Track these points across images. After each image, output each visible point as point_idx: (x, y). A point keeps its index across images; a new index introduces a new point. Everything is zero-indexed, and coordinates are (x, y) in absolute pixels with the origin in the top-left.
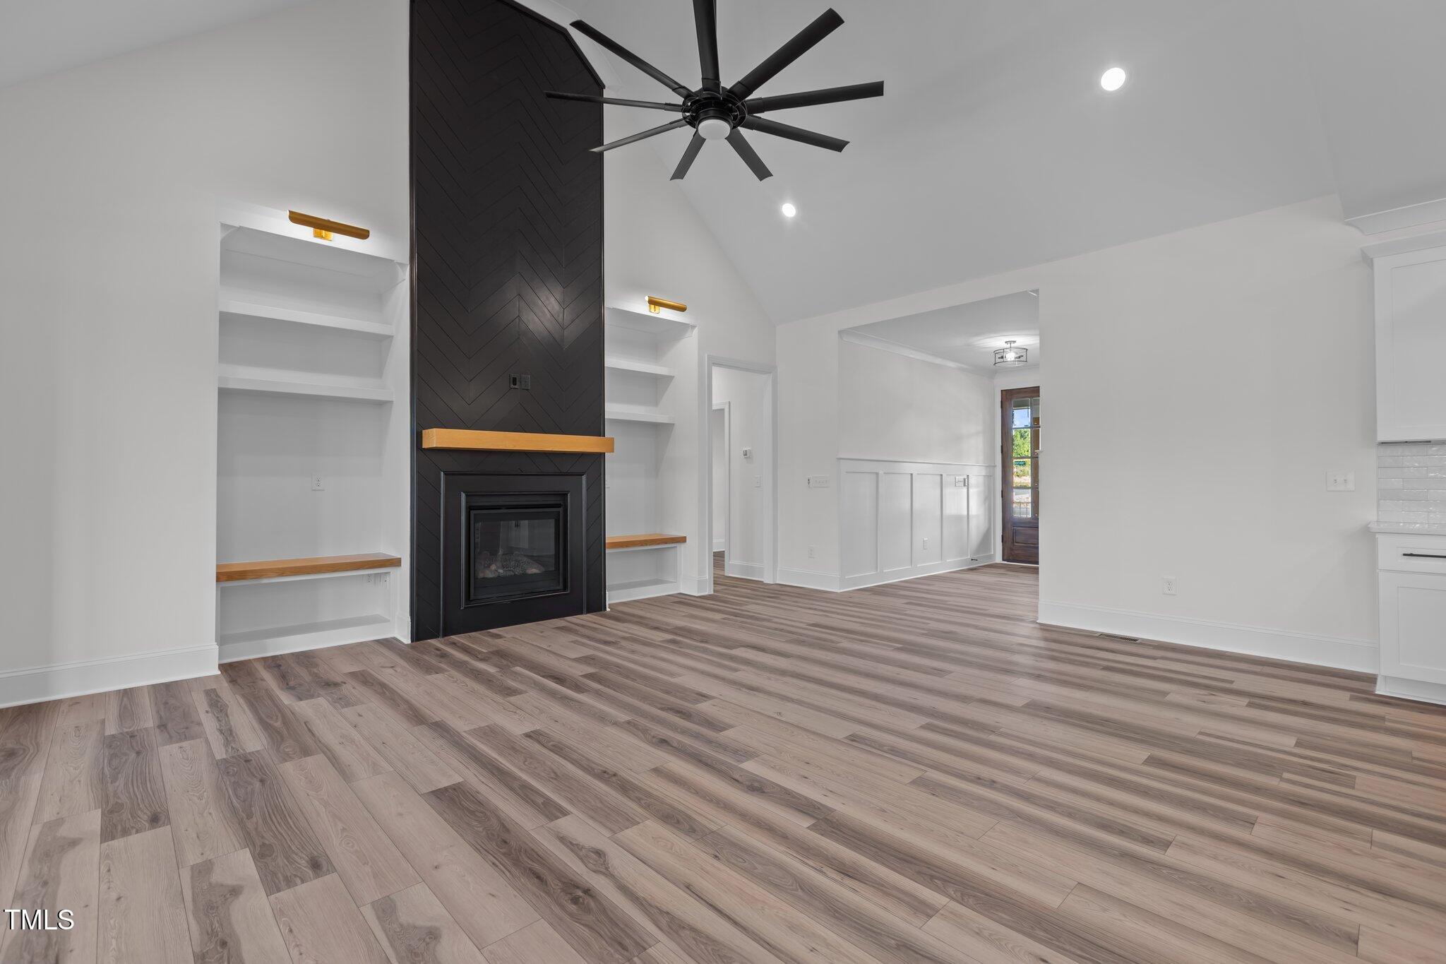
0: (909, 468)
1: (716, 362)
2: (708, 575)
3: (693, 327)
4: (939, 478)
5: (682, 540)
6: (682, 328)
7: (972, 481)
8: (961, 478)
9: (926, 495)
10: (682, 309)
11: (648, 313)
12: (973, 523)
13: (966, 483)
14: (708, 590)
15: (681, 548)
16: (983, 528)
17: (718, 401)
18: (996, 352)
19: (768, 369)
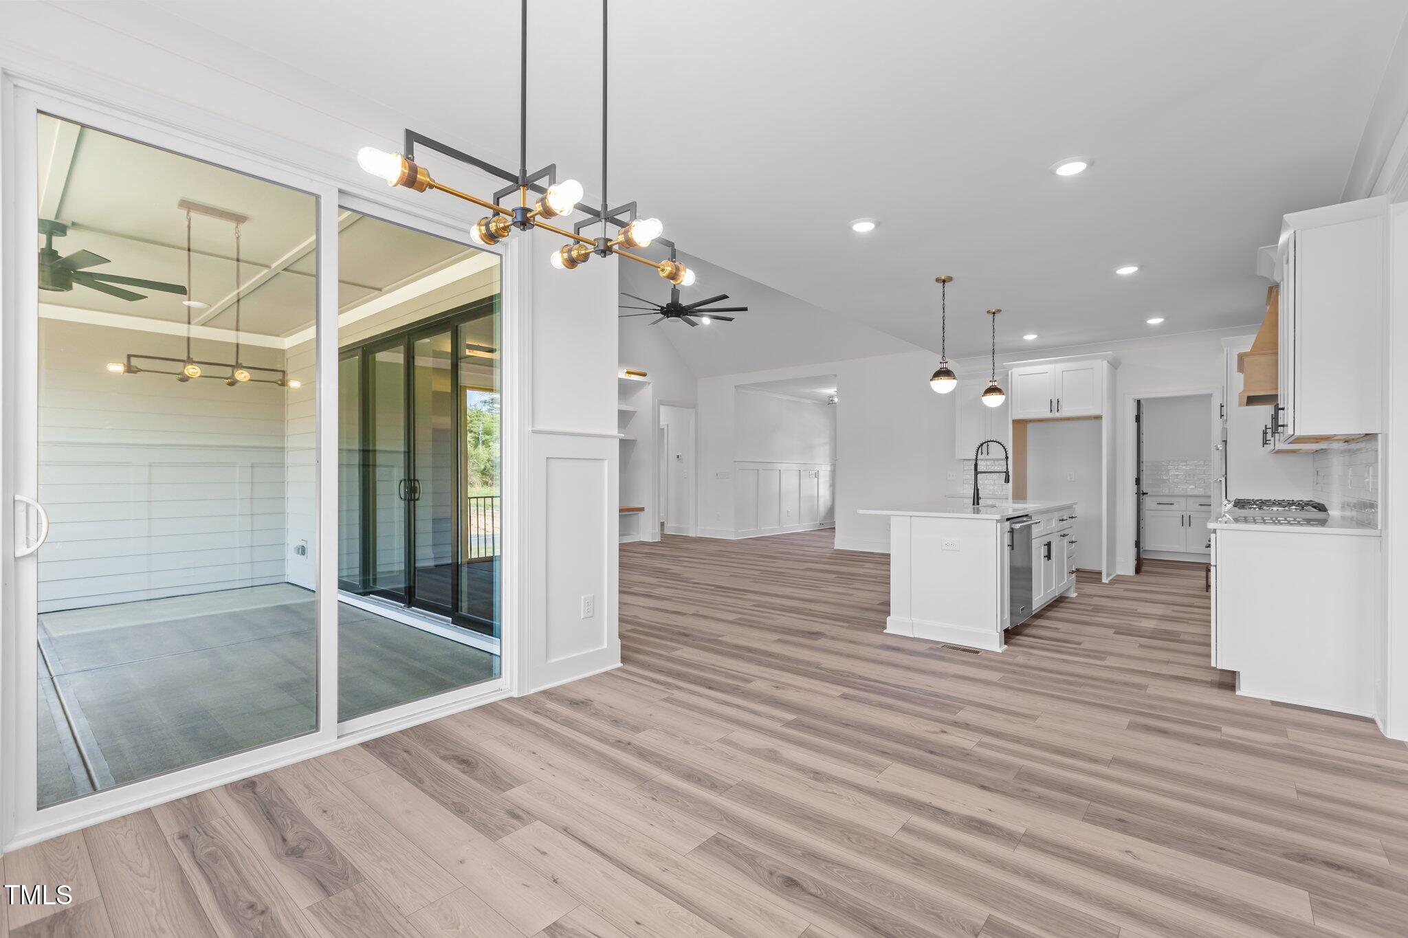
0: (779, 466)
1: (662, 403)
2: (657, 530)
3: (649, 383)
4: (798, 472)
5: (642, 509)
6: (642, 384)
7: (821, 474)
8: (813, 472)
9: (790, 482)
10: (644, 375)
11: (625, 378)
12: (822, 501)
13: (817, 475)
14: (658, 539)
15: (641, 514)
16: (829, 504)
17: (663, 423)
18: (830, 397)
19: (693, 406)
